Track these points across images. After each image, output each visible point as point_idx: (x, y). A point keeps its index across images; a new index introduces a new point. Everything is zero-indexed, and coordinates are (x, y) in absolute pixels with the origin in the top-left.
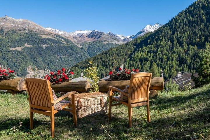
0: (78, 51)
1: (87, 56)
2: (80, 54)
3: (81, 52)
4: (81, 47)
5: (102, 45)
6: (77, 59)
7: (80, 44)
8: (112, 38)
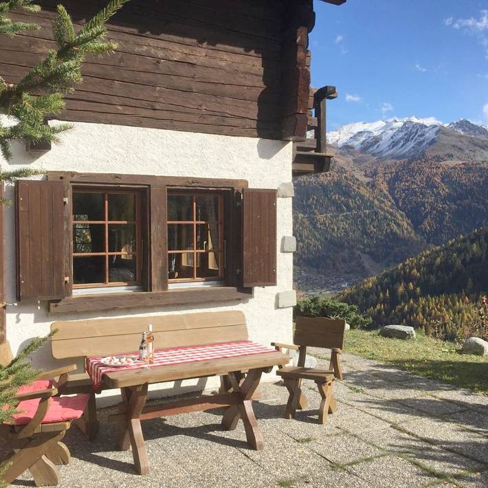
0: (362, 197)
1: (391, 210)
2: (372, 207)
3: (371, 199)
4: (368, 180)
5: (441, 170)
6: (363, 223)
7: (366, 171)
8: (476, 145)
